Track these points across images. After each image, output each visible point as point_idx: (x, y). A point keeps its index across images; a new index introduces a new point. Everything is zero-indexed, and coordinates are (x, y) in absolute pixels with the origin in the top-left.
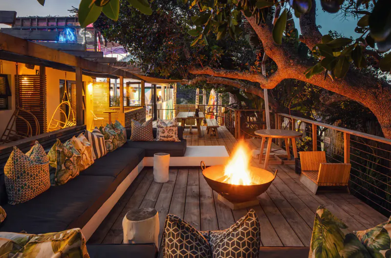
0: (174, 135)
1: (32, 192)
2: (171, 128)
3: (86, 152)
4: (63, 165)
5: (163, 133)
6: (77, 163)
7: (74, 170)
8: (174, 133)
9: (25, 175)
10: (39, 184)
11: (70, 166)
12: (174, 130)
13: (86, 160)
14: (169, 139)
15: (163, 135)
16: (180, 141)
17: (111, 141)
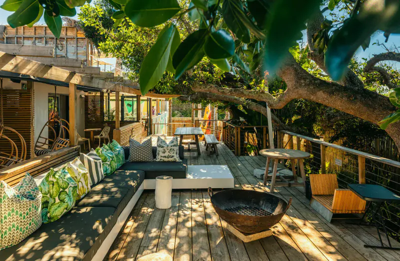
0: (175, 155)
1: (21, 234)
2: (173, 148)
3: (82, 180)
4: (57, 198)
5: (164, 153)
6: (73, 194)
7: (69, 203)
8: (175, 153)
9: (13, 214)
10: (30, 223)
11: (65, 198)
12: (175, 149)
13: (82, 188)
14: (170, 159)
15: (163, 155)
16: (181, 161)
17: (109, 163)
